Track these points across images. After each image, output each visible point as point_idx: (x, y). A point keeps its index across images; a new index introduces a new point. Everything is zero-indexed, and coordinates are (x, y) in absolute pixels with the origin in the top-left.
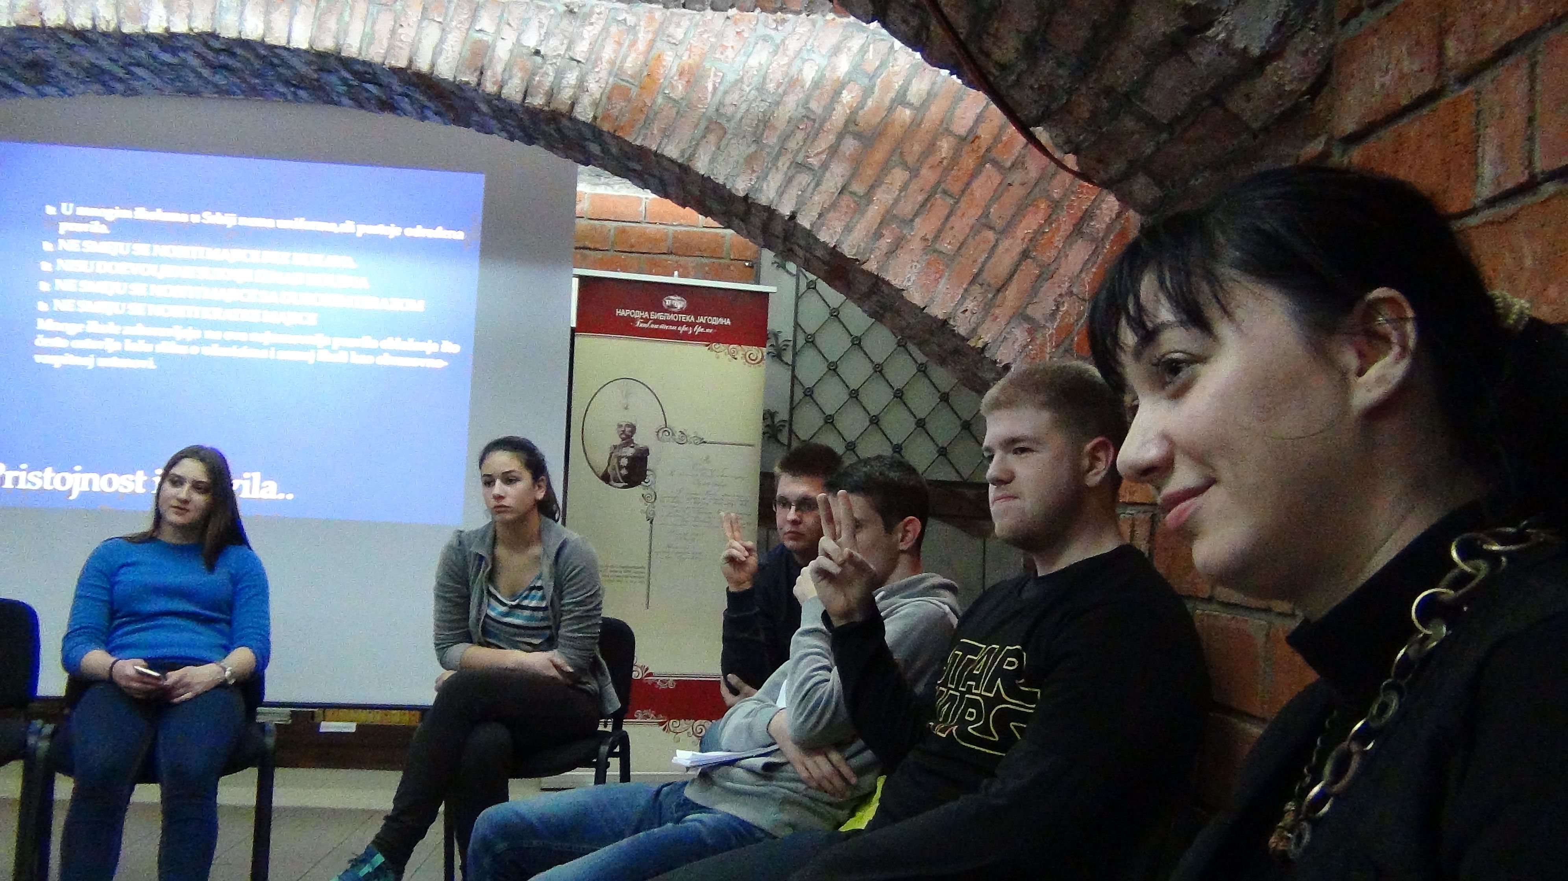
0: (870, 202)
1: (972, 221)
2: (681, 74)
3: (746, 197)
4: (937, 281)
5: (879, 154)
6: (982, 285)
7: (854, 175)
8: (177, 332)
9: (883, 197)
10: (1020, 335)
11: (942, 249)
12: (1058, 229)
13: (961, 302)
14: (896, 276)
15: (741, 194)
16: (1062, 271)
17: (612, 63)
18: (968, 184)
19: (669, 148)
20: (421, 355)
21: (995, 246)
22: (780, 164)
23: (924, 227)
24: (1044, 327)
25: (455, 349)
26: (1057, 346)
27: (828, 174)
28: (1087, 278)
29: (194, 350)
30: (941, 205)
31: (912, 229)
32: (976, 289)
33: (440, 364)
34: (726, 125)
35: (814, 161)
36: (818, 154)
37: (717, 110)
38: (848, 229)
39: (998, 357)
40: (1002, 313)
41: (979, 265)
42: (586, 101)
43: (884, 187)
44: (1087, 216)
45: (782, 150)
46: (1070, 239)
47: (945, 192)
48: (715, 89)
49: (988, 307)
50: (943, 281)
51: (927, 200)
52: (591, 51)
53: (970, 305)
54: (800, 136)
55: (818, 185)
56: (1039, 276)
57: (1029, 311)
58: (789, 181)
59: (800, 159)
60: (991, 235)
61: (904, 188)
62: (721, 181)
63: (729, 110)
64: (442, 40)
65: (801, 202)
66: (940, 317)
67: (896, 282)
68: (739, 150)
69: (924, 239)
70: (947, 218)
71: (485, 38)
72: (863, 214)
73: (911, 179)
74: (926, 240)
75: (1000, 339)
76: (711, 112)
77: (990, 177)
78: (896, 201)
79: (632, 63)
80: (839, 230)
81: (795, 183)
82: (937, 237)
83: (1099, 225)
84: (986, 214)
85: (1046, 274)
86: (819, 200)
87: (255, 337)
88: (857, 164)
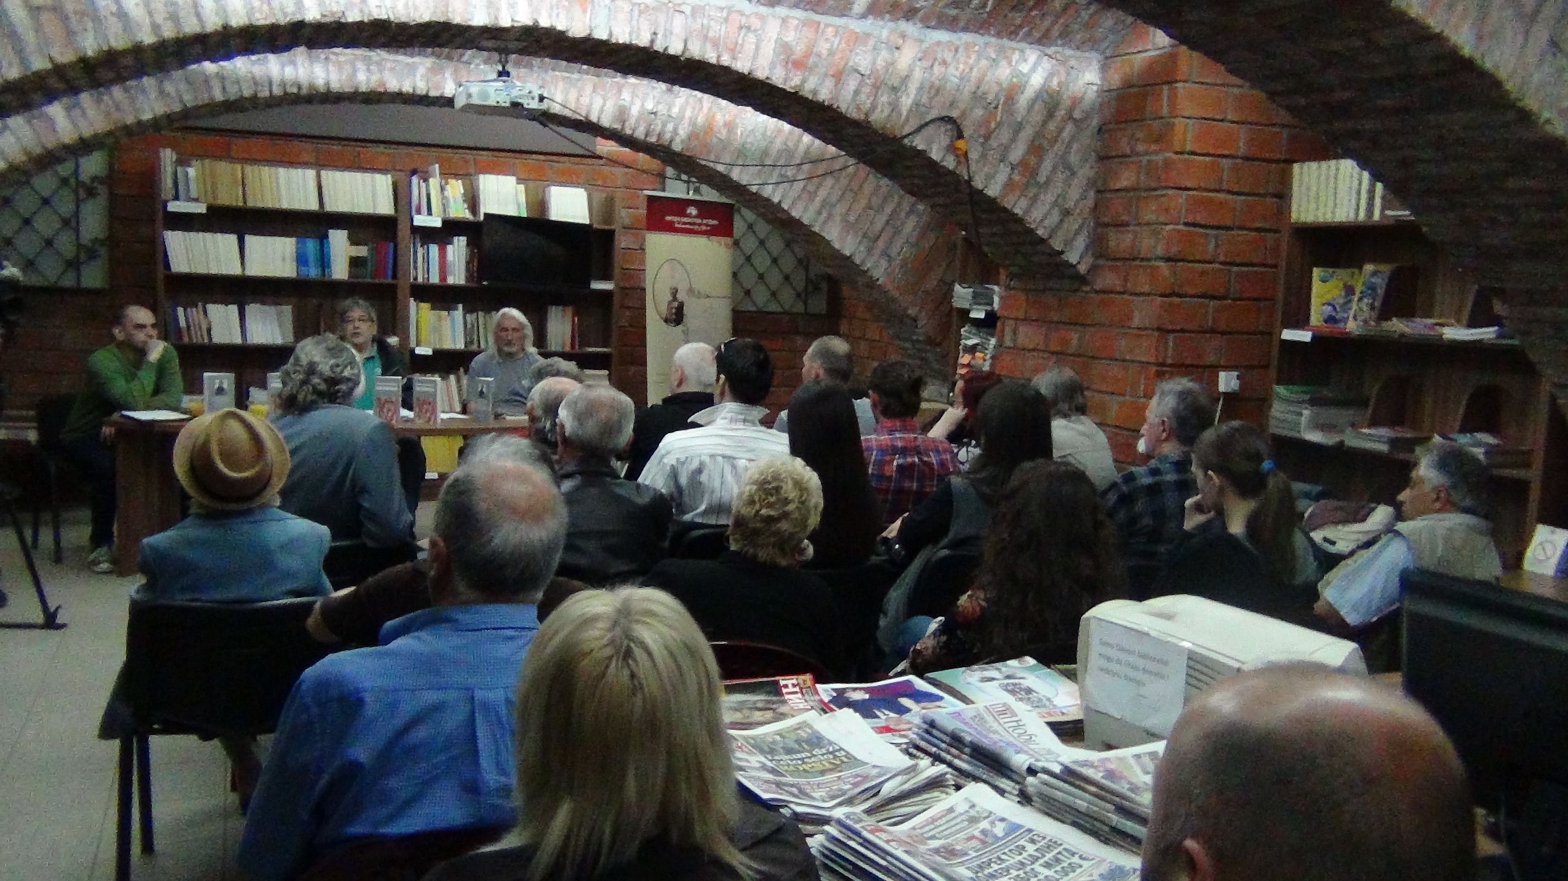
1: (863, 205)
2: (725, 124)
7: (808, 182)
9: (822, 193)
12: (902, 211)
13: (857, 248)
14: (827, 233)
17: (691, 119)
19: (719, 166)
32: (865, 240)
34: (747, 155)
35: (790, 174)
36: (791, 170)
37: (743, 146)
38: (806, 209)
39: (874, 275)
42: (678, 140)
43: (823, 188)
47: (851, 190)
48: (742, 134)
51: (842, 195)
52: (679, 112)
54: (783, 160)
55: (791, 186)
58: (777, 185)
59: (783, 172)
61: (832, 188)
62: (744, 183)
63: (749, 146)
64: (604, 105)
65: (784, 196)
66: (848, 255)
67: (827, 237)
71: (626, 104)
73: (835, 183)
74: (842, 215)
76: (739, 146)
77: (871, 181)
78: (829, 195)
79: (700, 120)
80: (801, 210)
81: (781, 186)
82: (847, 214)
84: (870, 202)
86: (792, 195)
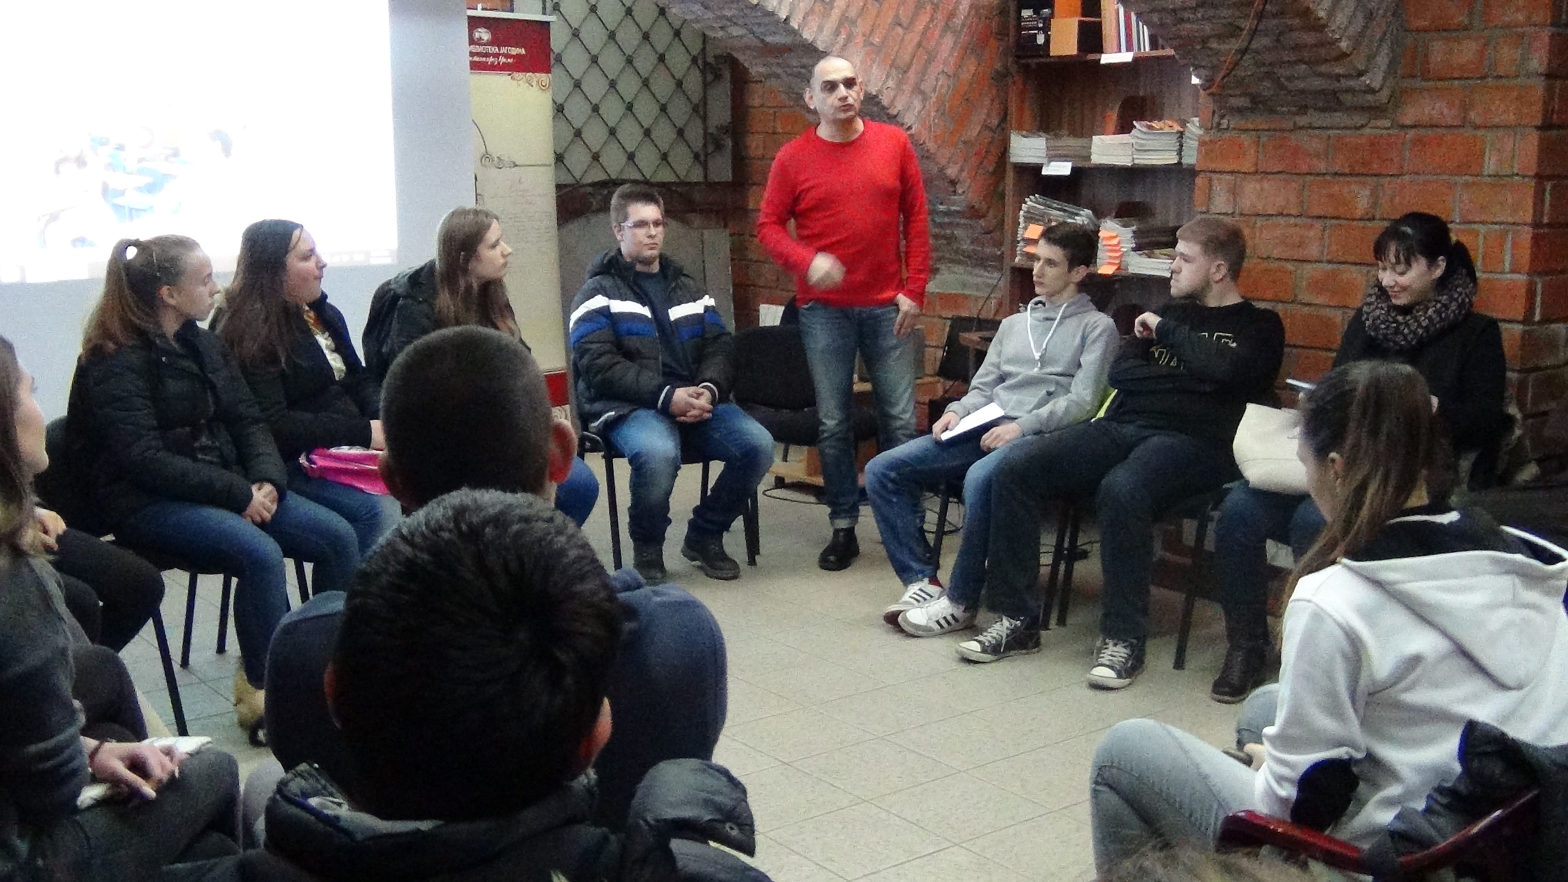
0: (832, 8)
1: (889, 21)
6: (896, 68)
9: (840, 4)
11: (873, 42)
13: (885, 82)
16: (939, 56)
23: (862, 26)
28: (952, 61)
30: (872, 8)
31: (856, 27)
32: (894, 71)
40: (907, 88)
41: (894, 54)
44: (952, 15)
46: (943, 32)
50: (876, 66)
53: (890, 83)
60: (900, 30)
69: (864, 35)
75: (907, 107)
83: (958, 21)
85: (931, 58)
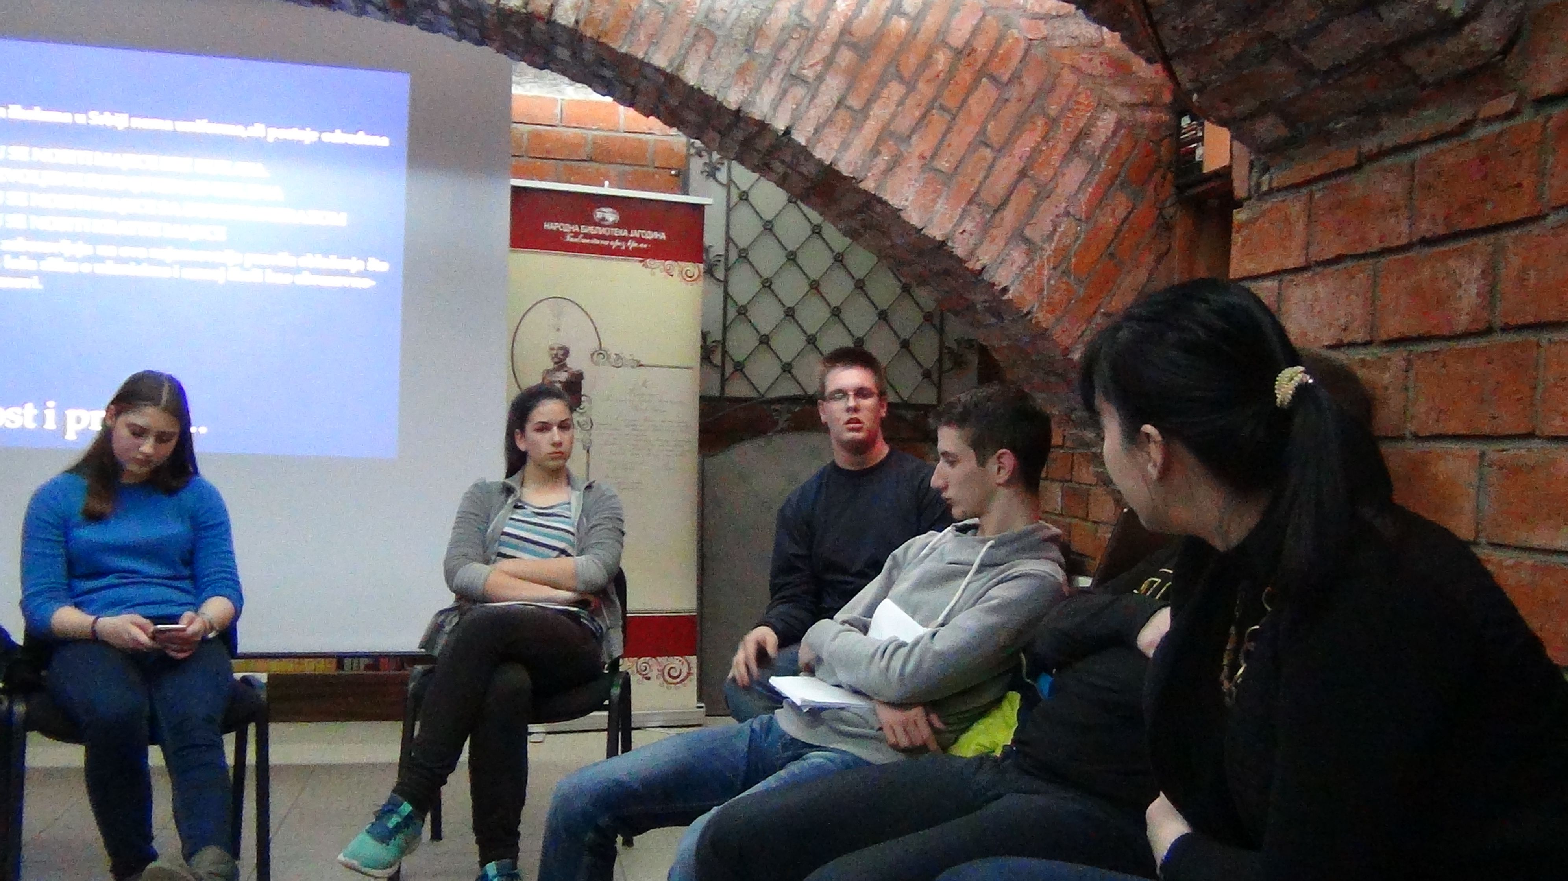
0: (867, 117)
1: (969, 138)
3: (738, 111)
4: (934, 201)
5: (875, 67)
6: (979, 204)
7: (850, 87)
8: (65, 247)
9: (880, 112)
10: (1018, 256)
11: (939, 167)
12: (1054, 147)
13: (958, 224)
14: (893, 194)
15: (734, 107)
16: (1059, 191)
18: (964, 101)
19: (657, 56)
20: (346, 273)
21: (991, 167)
22: (773, 75)
23: (920, 145)
24: (1042, 249)
25: (382, 267)
26: (1054, 268)
27: (823, 88)
28: (1083, 198)
29: (86, 268)
30: (939, 120)
31: (910, 145)
32: (974, 208)
33: (367, 283)
34: (718, 33)
35: (809, 73)
36: (811, 66)
37: (707, 16)
38: (845, 145)
39: (997, 279)
40: (1000, 233)
41: (977, 184)
42: (566, 3)
43: (880, 102)
44: (1083, 134)
45: (775, 60)
46: (1067, 158)
47: (942, 108)
49: (986, 228)
50: (940, 201)
51: (924, 116)
53: (968, 225)
54: (793, 46)
55: (813, 97)
56: (1035, 197)
57: (1028, 232)
58: (784, 93)
59: (794, 71)
60: (988, 153)
61: (901, 103)
62: (711, 92)
63: (719, 16)
65: (796, 117)
66: (939, 238)
67: (894, 202)
68: (729, 61)
69: (922, 157)
70: (944, 135)
72: (859, 128)
73: (907, 94)
74: (924, 158)
75: (999, 260)
76: (700, 18)
77: (986, 91)
78: (894, 116)
80: (836, 147)
81: (789, 96)
82: (934, 155)
83: (1094, 143)
84: (983, 131)
85: (1043, 194)
86: (815, 114)
87: (155, 253)
88: (853, 77)
